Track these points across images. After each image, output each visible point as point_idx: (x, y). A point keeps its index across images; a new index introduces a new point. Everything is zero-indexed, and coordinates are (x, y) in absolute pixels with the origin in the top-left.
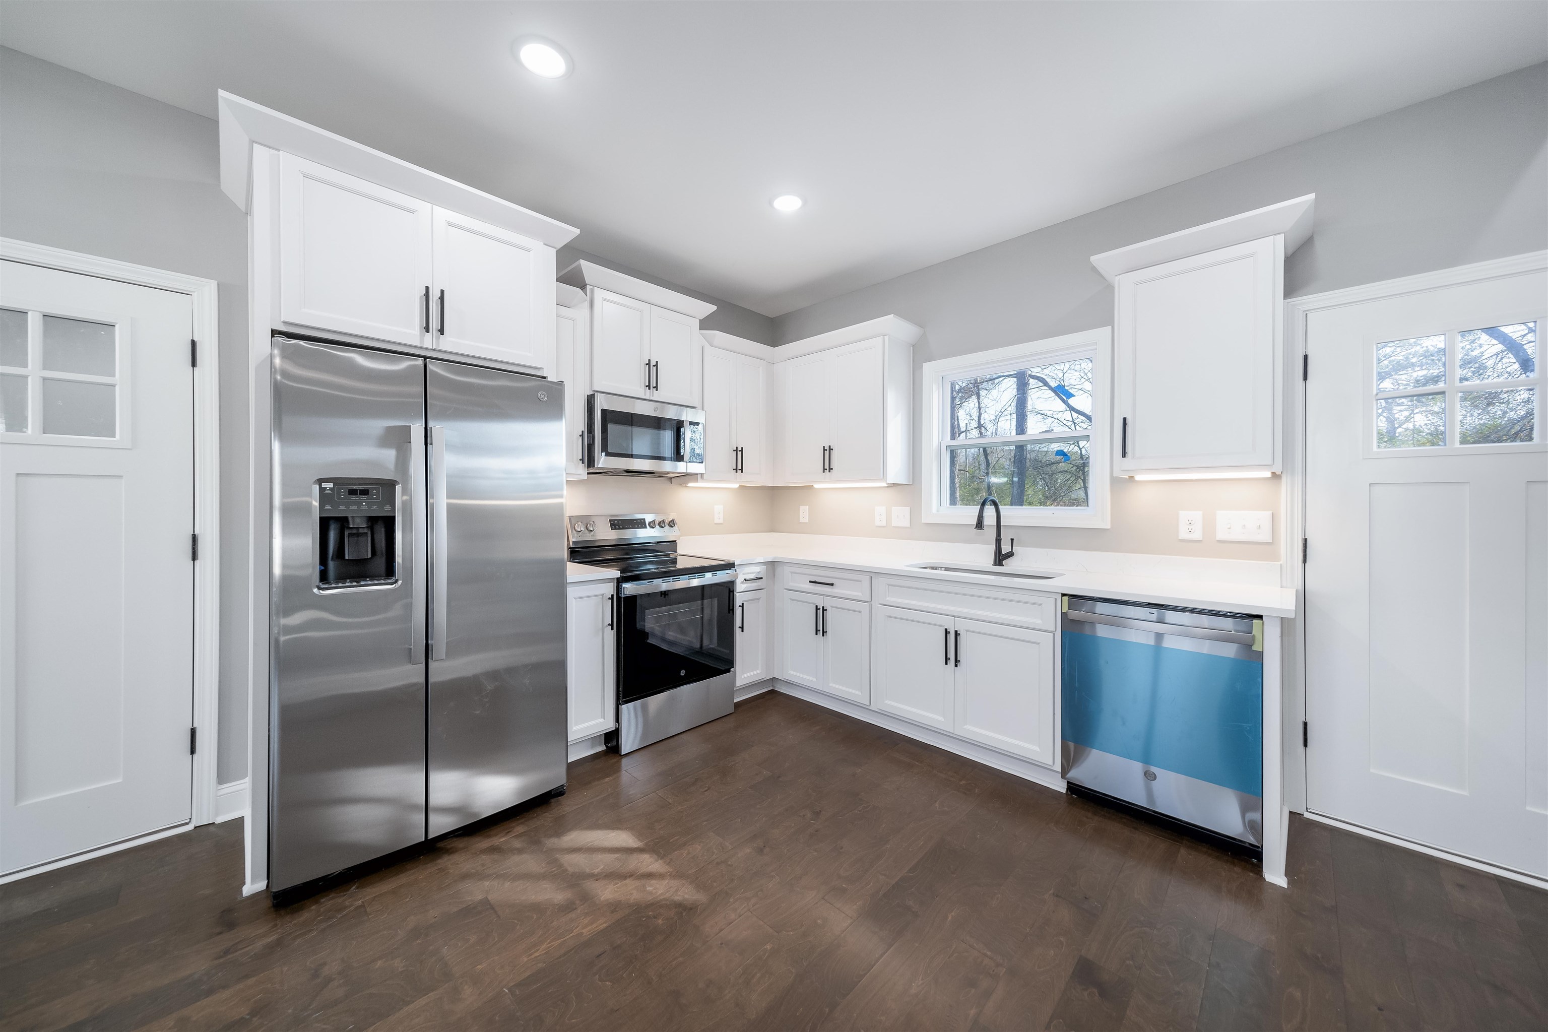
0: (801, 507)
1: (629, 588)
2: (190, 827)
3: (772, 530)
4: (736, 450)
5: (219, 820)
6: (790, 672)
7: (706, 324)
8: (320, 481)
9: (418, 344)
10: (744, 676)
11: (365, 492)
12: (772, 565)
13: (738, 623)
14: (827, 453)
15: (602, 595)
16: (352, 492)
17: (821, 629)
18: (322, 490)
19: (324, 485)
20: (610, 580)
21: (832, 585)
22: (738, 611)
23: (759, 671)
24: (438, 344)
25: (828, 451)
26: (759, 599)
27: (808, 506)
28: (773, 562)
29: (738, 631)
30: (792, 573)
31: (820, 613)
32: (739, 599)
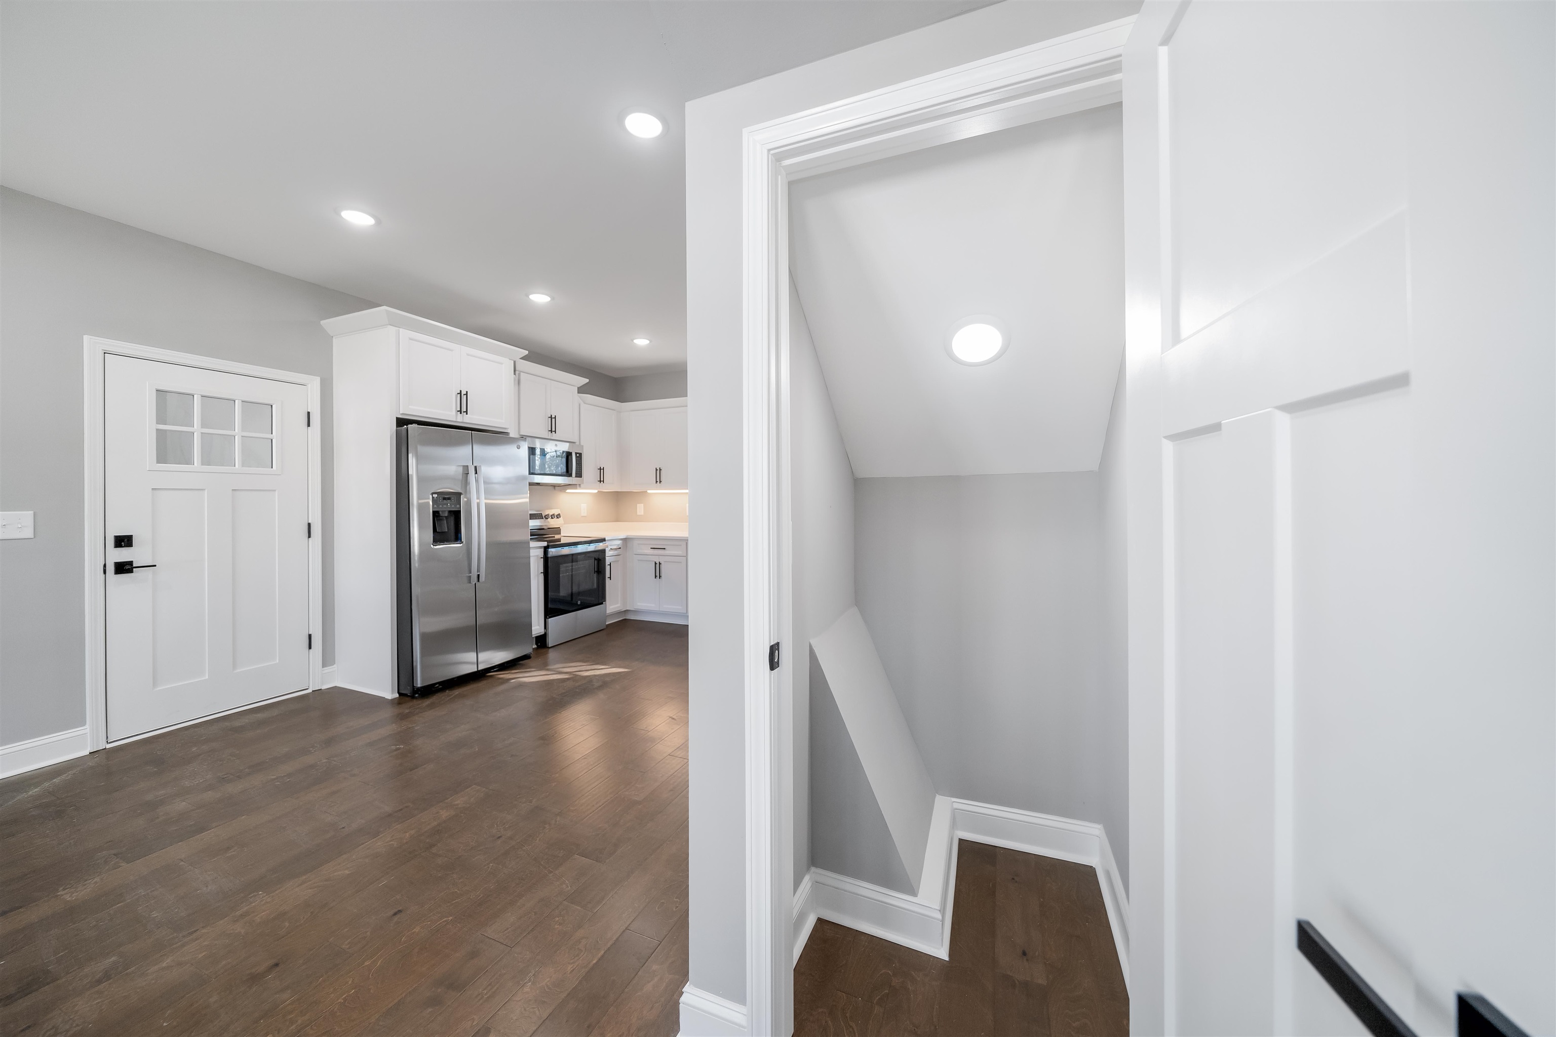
0: (638, 505)
1: (552, 552)
2: (310, 691)
3: (617, 520)
4: (600, 469)
5: (324, 687)
6: (639, 604)
7: (581, 390)
8: (433, 494)
9: (455, 420)
10: (611, 607)
11: (449, 499)
12: (625, 540)
13: (608, 575)
14: (658, 472)
15: (537, 556)
16: (444, 499)
17: (658, 574)
18: (433, 498)
19: (434, 495)
20: (541, 547)
21: (664, 549)
22: (608, 568)
23: (619, 605)
24: (463, 419)
25: (659, 471)
26: (618, 561)
27: (642, 505)
28: (626, 539)
29: (607, 580)
30: (639, 544)
31: (658, 567)
32: (608, 560)
